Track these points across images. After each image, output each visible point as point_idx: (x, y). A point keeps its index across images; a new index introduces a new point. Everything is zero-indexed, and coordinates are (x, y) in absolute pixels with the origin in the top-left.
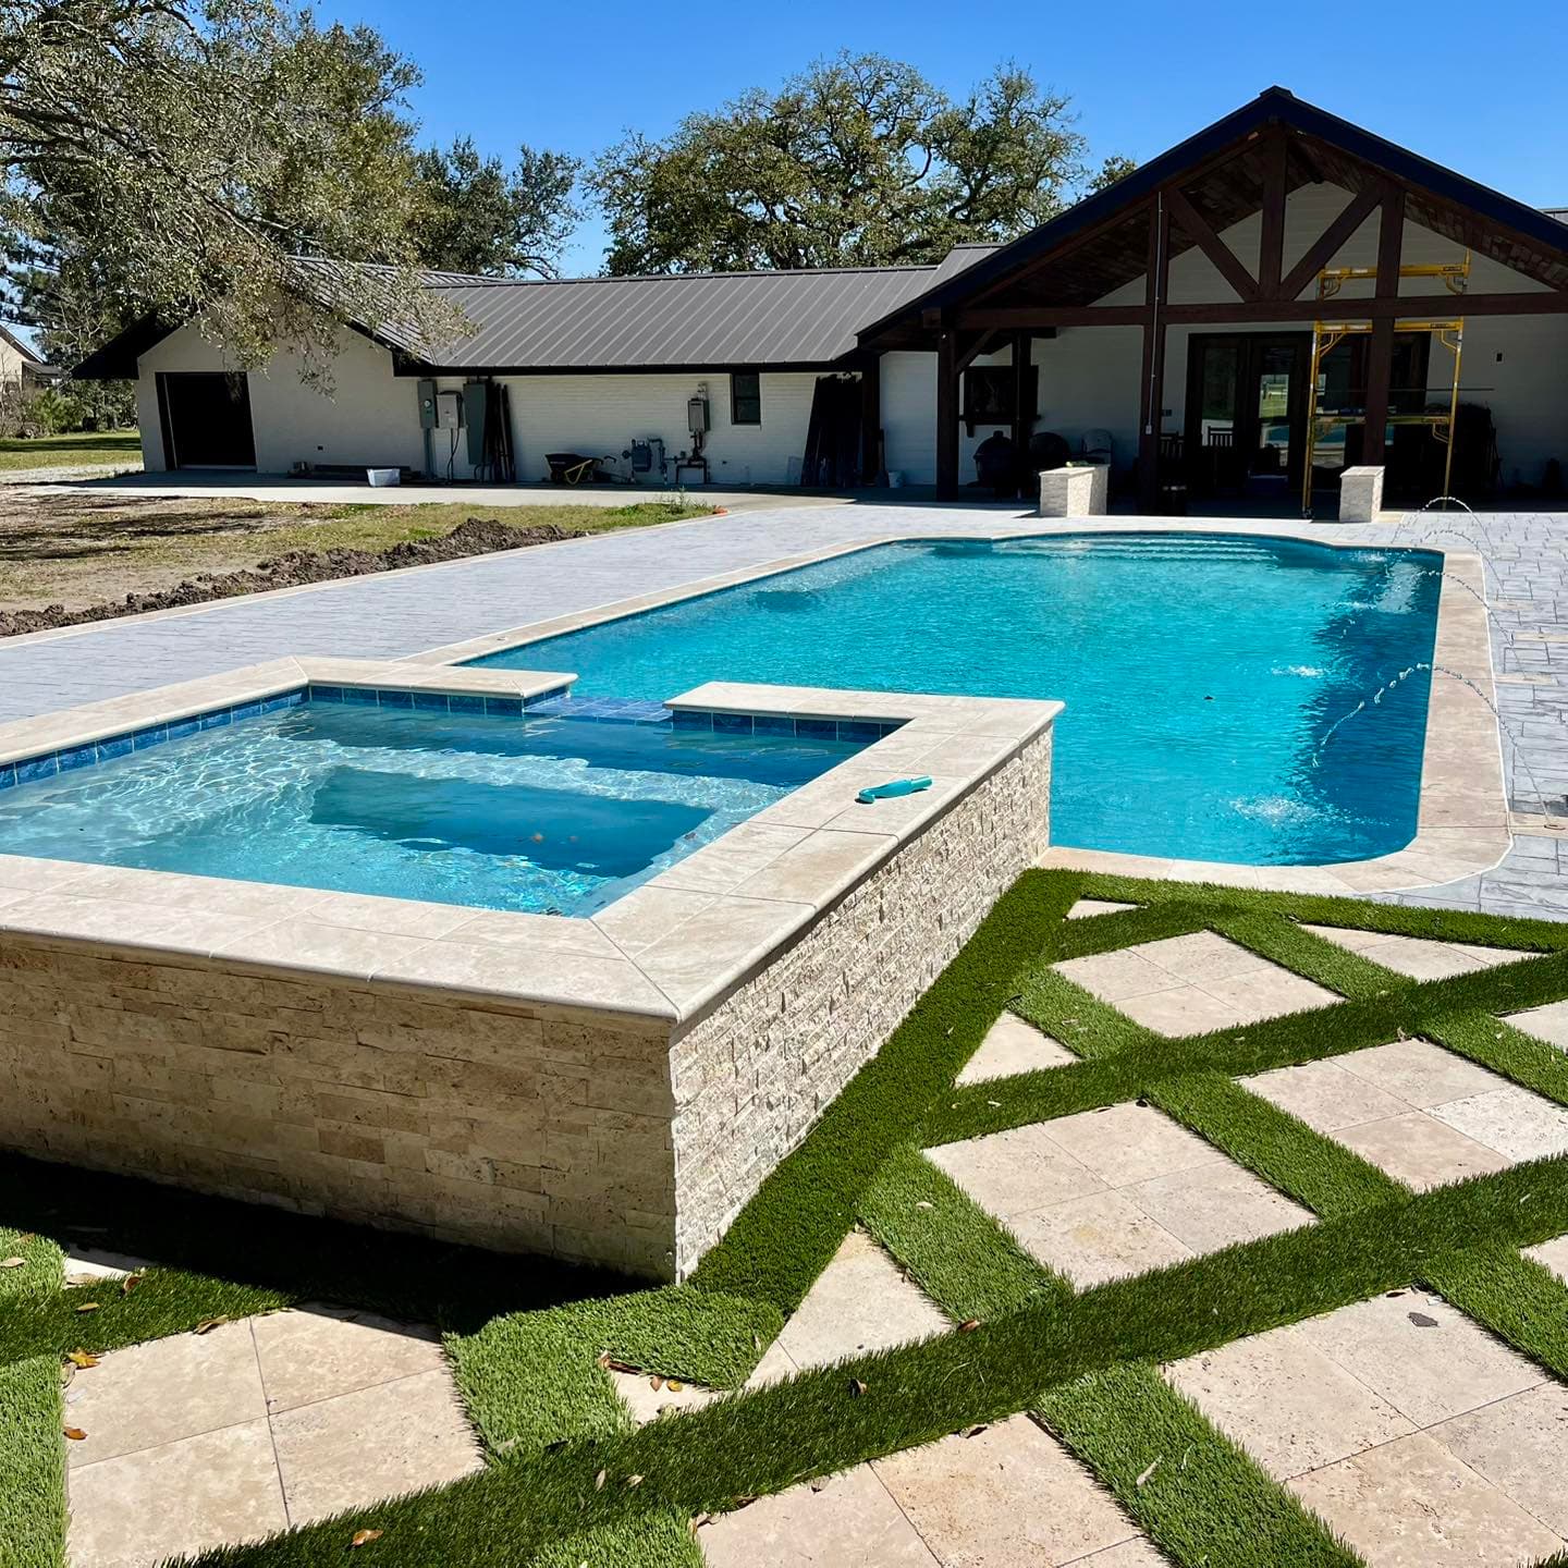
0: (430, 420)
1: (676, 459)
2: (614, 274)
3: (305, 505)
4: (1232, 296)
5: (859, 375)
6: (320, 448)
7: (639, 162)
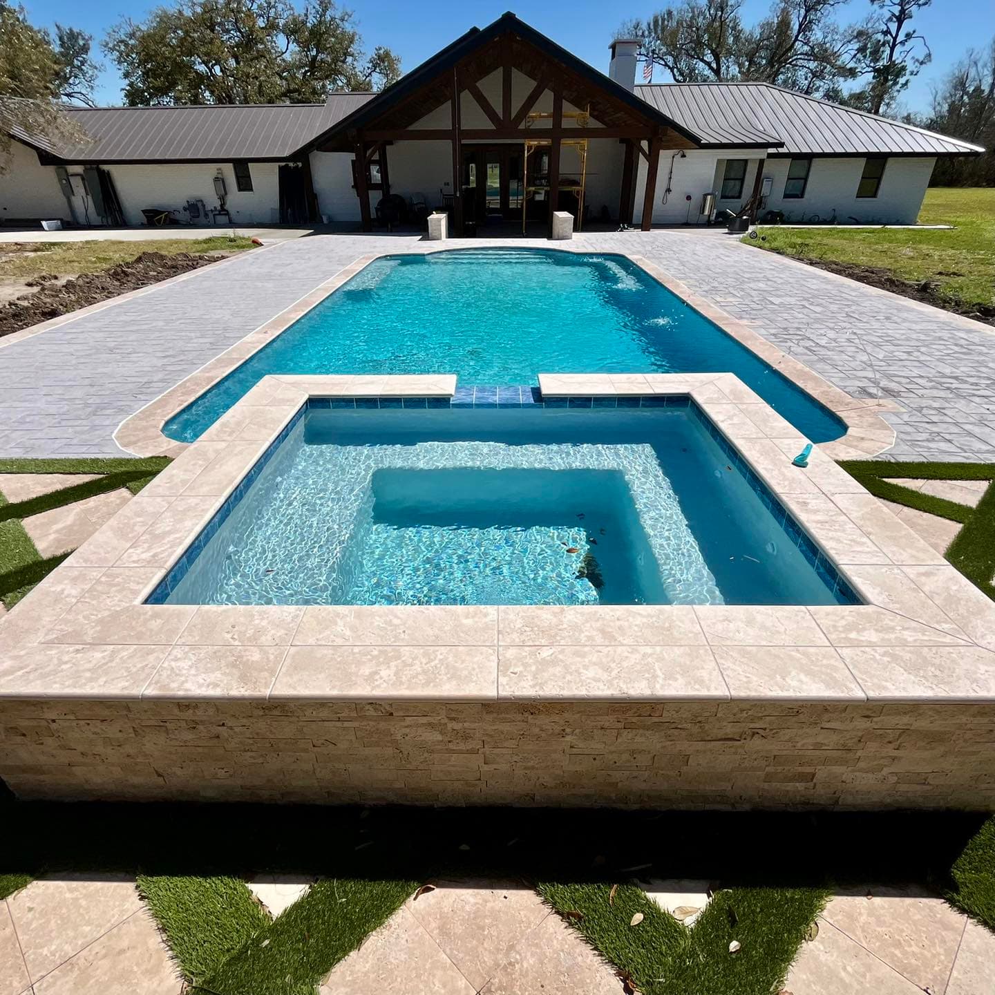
0: (68, 191)
1: (212, 210)
2: (130, 105)
3: (16, 244)
4: (490, 126)
5: (300, 164)
6: (5, 209)
7: (132, 36)
